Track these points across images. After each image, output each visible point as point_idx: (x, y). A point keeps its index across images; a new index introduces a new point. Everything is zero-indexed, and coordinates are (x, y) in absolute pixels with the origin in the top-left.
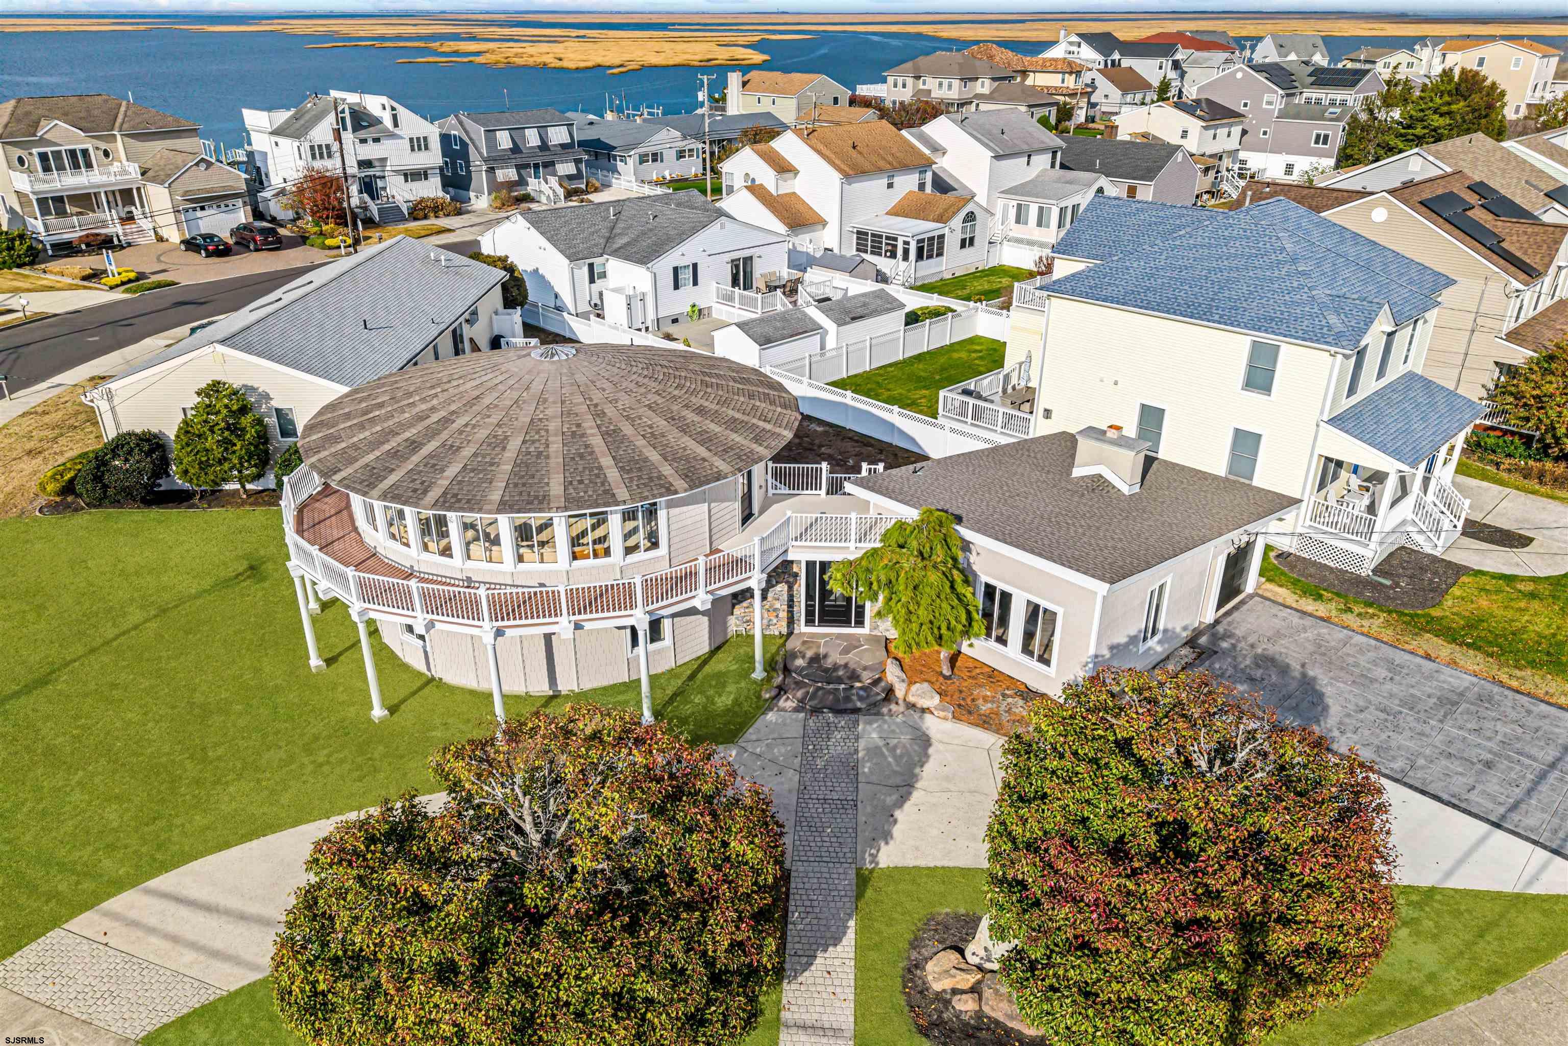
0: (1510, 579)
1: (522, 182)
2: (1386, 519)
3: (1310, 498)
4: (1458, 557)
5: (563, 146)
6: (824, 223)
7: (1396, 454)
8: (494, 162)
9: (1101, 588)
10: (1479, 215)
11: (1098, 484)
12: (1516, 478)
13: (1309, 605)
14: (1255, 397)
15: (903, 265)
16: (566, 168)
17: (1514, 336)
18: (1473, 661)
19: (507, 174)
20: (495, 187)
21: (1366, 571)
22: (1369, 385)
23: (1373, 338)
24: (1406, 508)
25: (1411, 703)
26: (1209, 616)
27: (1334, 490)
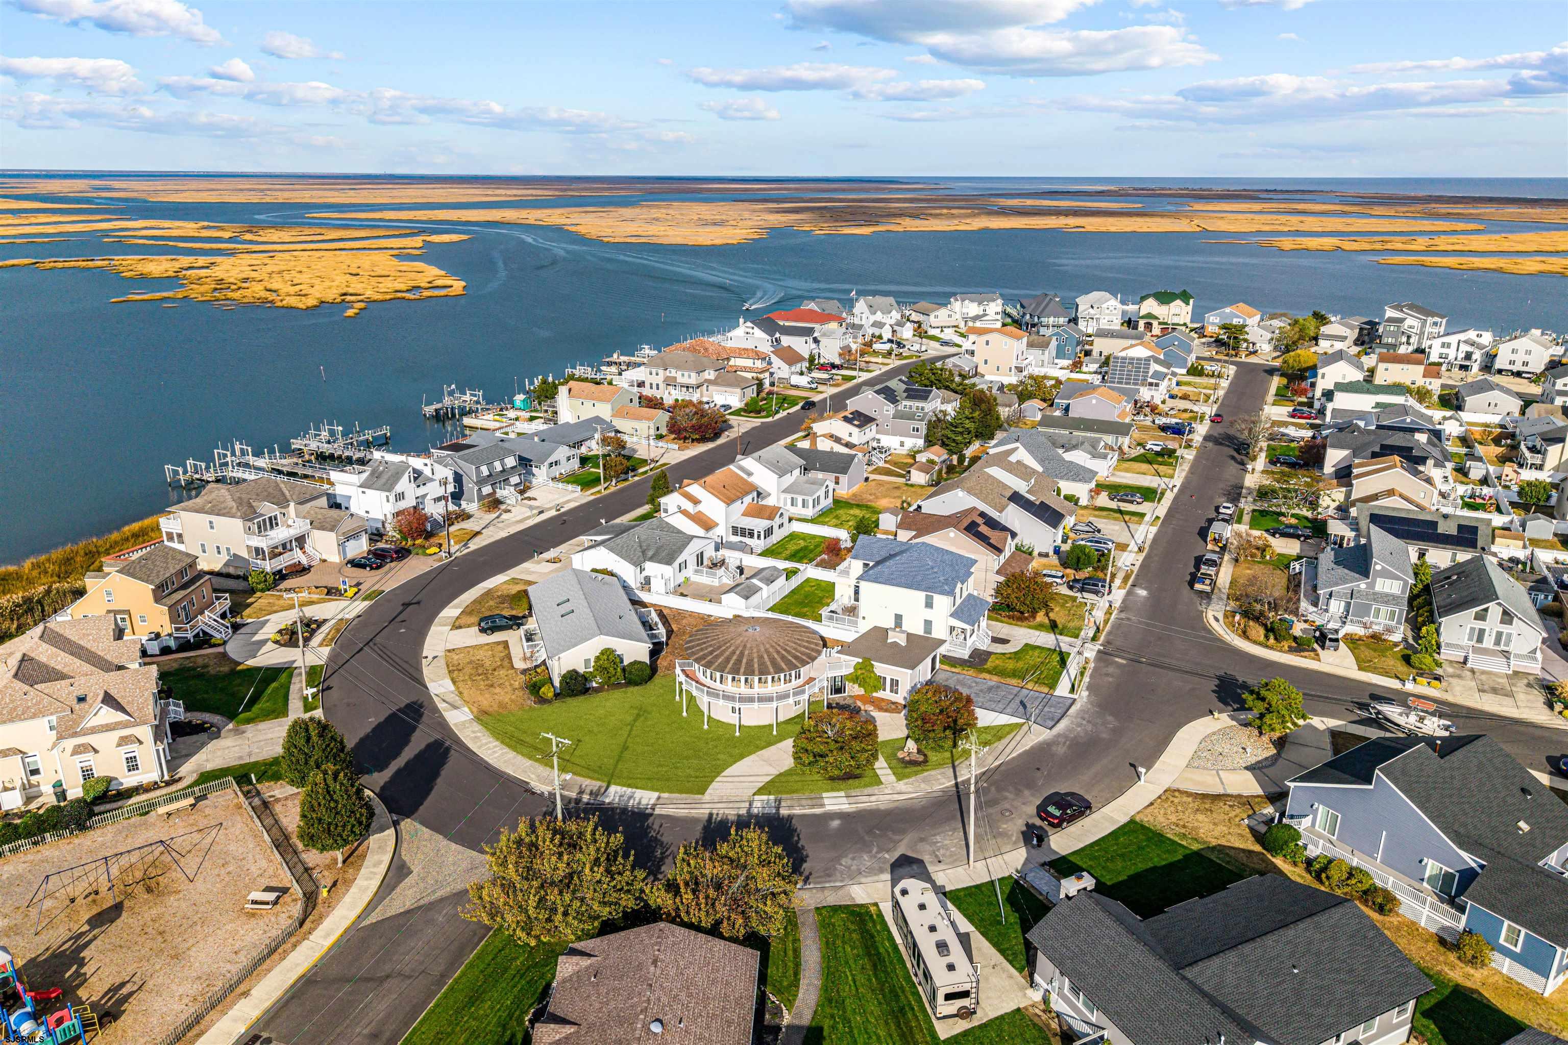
0: (1004, 654)
1: (494, 492)
2: (969, 642)
3: (948, 638)
4: (990, 650)
5: (512, 468)
6: (717, 525)
7: (968, 623)
8: (481, 482)
9: (910, 671)
10: (983, 529)
11: (895, 644)
12: (1005, 619)
13: (954, 670)
14: (929, 610)
15: (758, 542)
16: (515, 480)
17: (998, 572)
18: (995, 678)
19: (487, 490)
20: (481, 498)
21: (966, 657)
22: (958, 602)
23: (958, 590)
24: (974, 637)
25: (981, 691)
26: (929, 677)
27: (954, 633)
